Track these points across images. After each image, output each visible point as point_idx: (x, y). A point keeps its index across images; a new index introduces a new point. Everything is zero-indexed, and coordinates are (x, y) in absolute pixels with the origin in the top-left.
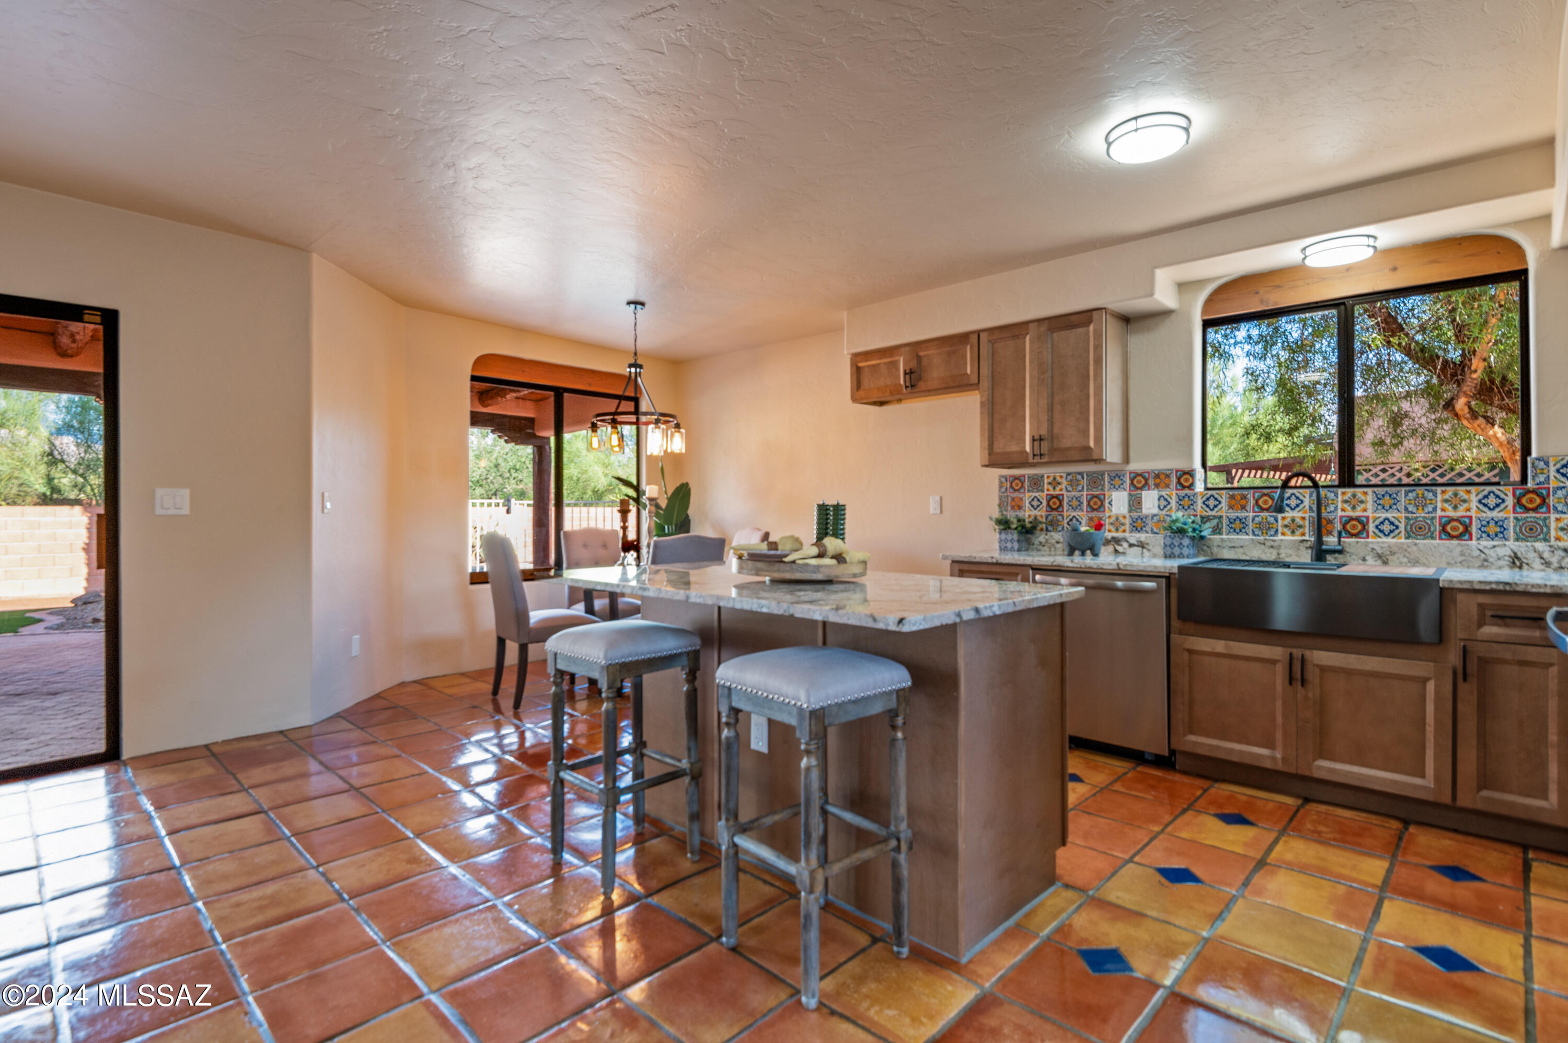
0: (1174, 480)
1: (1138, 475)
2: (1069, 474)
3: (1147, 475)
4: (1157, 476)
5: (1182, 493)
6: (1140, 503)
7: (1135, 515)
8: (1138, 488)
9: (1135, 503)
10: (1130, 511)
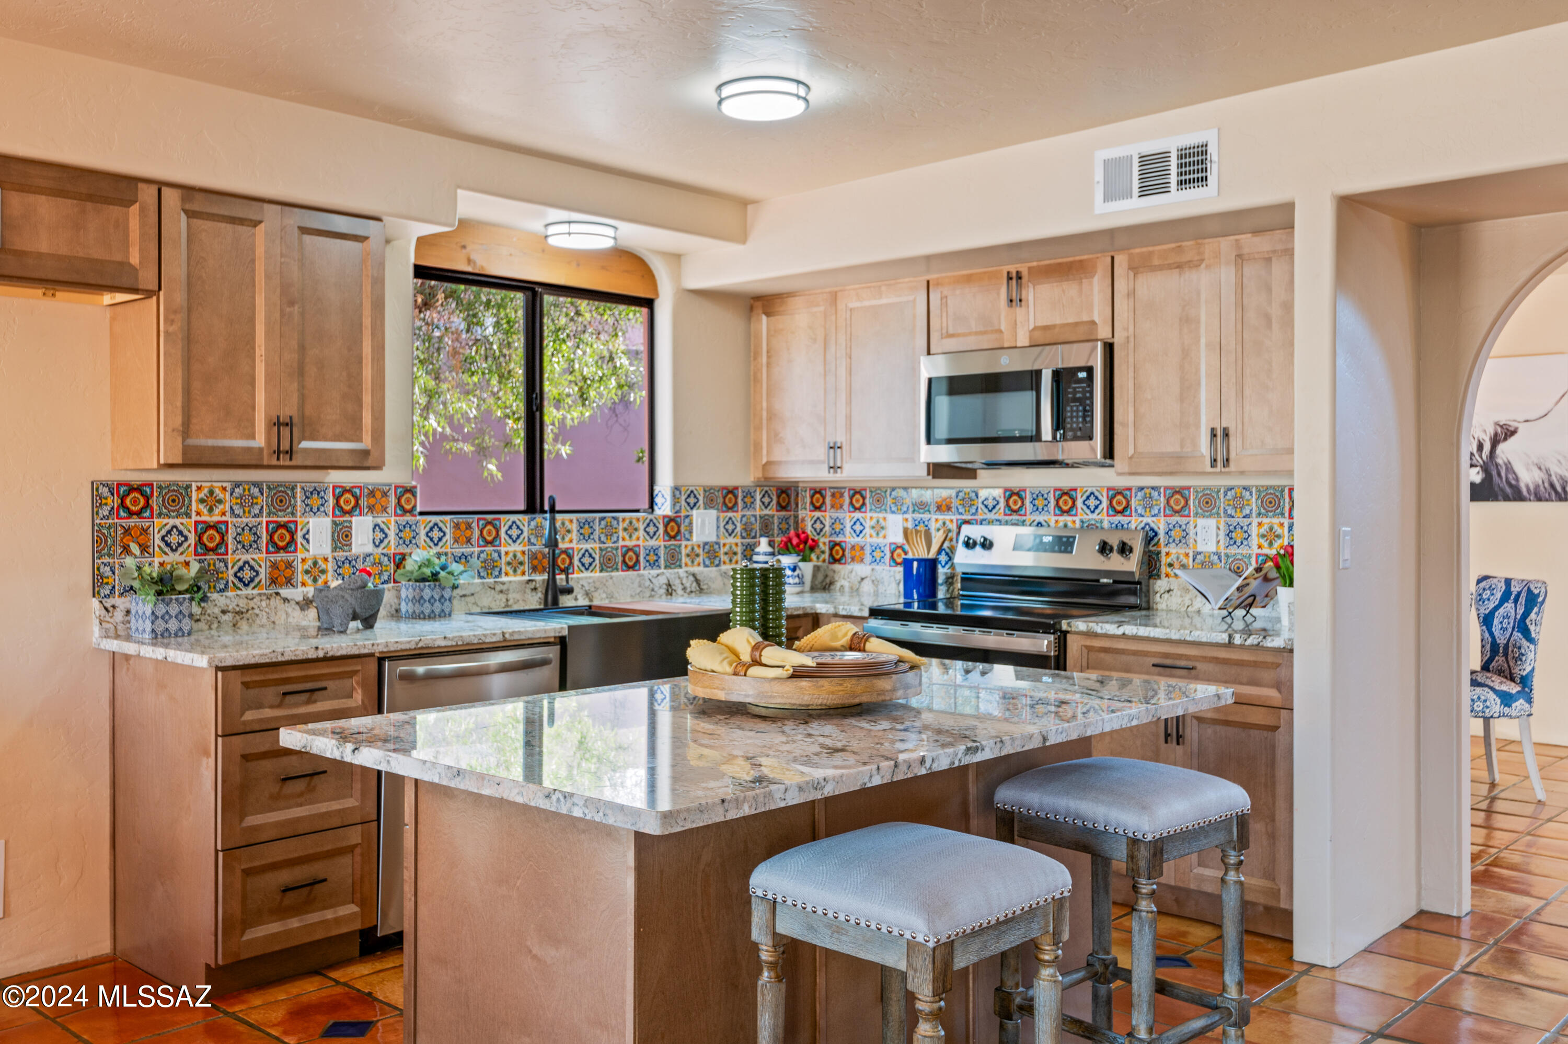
0: (393, 500)
1: (346, 491)
2: (237, 485)
3: (358, 491)
4: (372, 493)
5: (403, 520)
6: (348, 536)
7: (341, 555)
8: (345, 512)
9: (342, 537)
10: (334, 549)
